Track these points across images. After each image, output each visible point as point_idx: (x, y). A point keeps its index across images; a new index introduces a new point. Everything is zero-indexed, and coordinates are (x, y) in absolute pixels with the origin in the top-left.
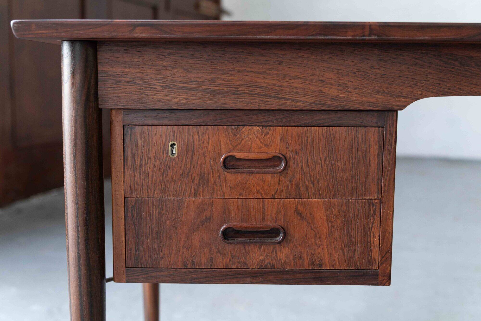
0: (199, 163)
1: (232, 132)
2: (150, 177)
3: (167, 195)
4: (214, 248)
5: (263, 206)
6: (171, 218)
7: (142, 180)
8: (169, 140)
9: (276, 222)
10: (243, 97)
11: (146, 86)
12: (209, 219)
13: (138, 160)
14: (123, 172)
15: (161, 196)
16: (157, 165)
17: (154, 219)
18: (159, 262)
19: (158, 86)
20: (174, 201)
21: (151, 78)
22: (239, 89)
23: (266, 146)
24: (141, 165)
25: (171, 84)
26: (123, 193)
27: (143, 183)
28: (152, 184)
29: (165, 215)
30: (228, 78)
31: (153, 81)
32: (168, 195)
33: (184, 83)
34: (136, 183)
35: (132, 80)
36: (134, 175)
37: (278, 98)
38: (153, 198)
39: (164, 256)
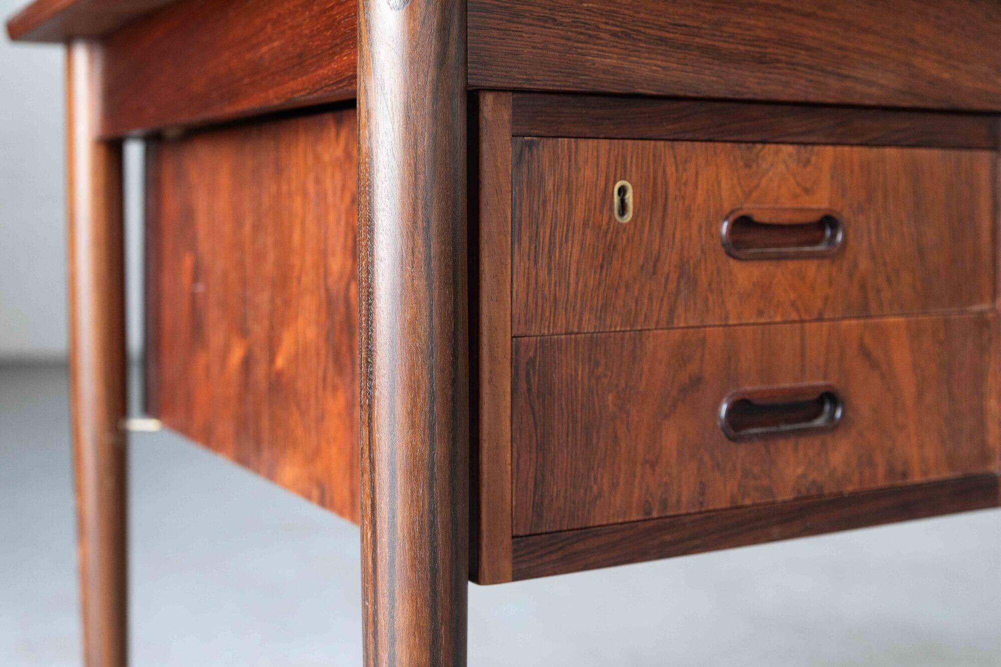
0: (678, 236)
1: (742, 158)
2: (573, 276)
3: (608, 323)
4: (707, 458)
5: (803, 339)
6: (617, 386)
7: (555, 286)
8: (615, 177)
9: (825, 377)
10: (776, 71)
11: (579, 30)
12: (697, 381)
13: (545, 233)
14: (509, 266)
15: (595, 327)
16: (587, 244)
17: (580, 391)
18: (589, 513)
19: (606, 31)
20: (623, 339)
21: (590, 11)
22: (769, 50)
23: (807, 191)
24: (552, 243)
25: (634, 30)
26: (509, 324)
27: (557, 293)
28: (576, 296)
29: (603, 380)
30: (748, 22)
31: (596, 19)
32: (611, 325)
33: (661, 28)
34: (539, 296)
35: (547, 12)
36: (537, 274)
37: (839, 75)
38: (577, 333)
39: (600, 495)
